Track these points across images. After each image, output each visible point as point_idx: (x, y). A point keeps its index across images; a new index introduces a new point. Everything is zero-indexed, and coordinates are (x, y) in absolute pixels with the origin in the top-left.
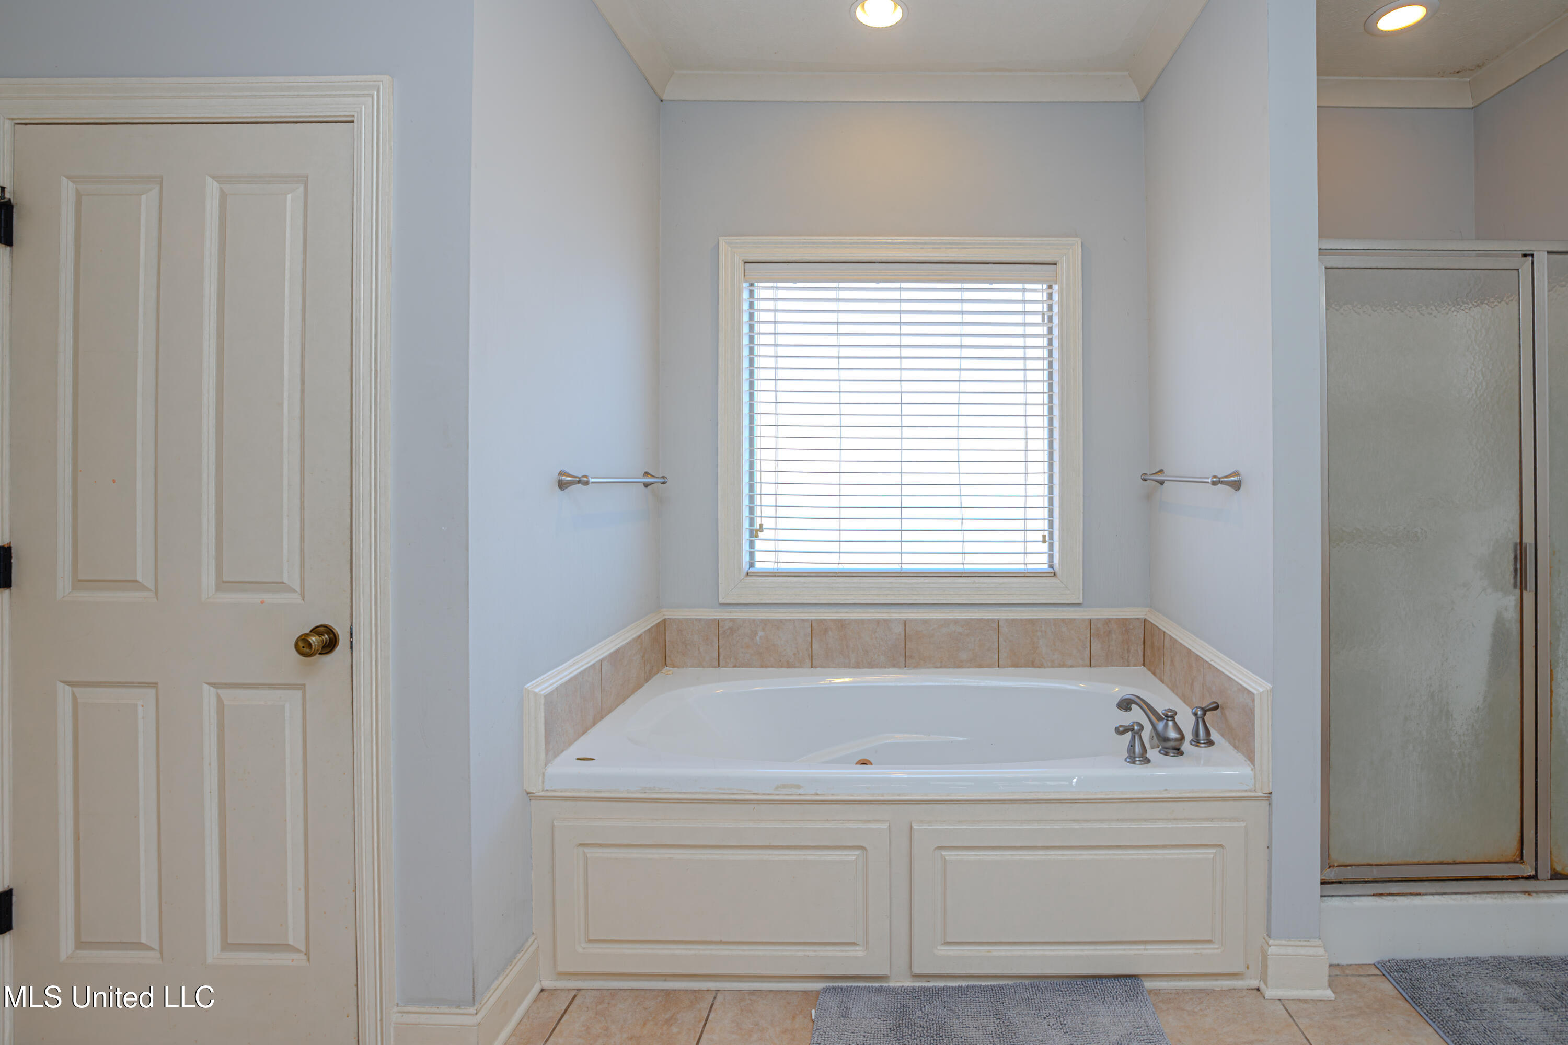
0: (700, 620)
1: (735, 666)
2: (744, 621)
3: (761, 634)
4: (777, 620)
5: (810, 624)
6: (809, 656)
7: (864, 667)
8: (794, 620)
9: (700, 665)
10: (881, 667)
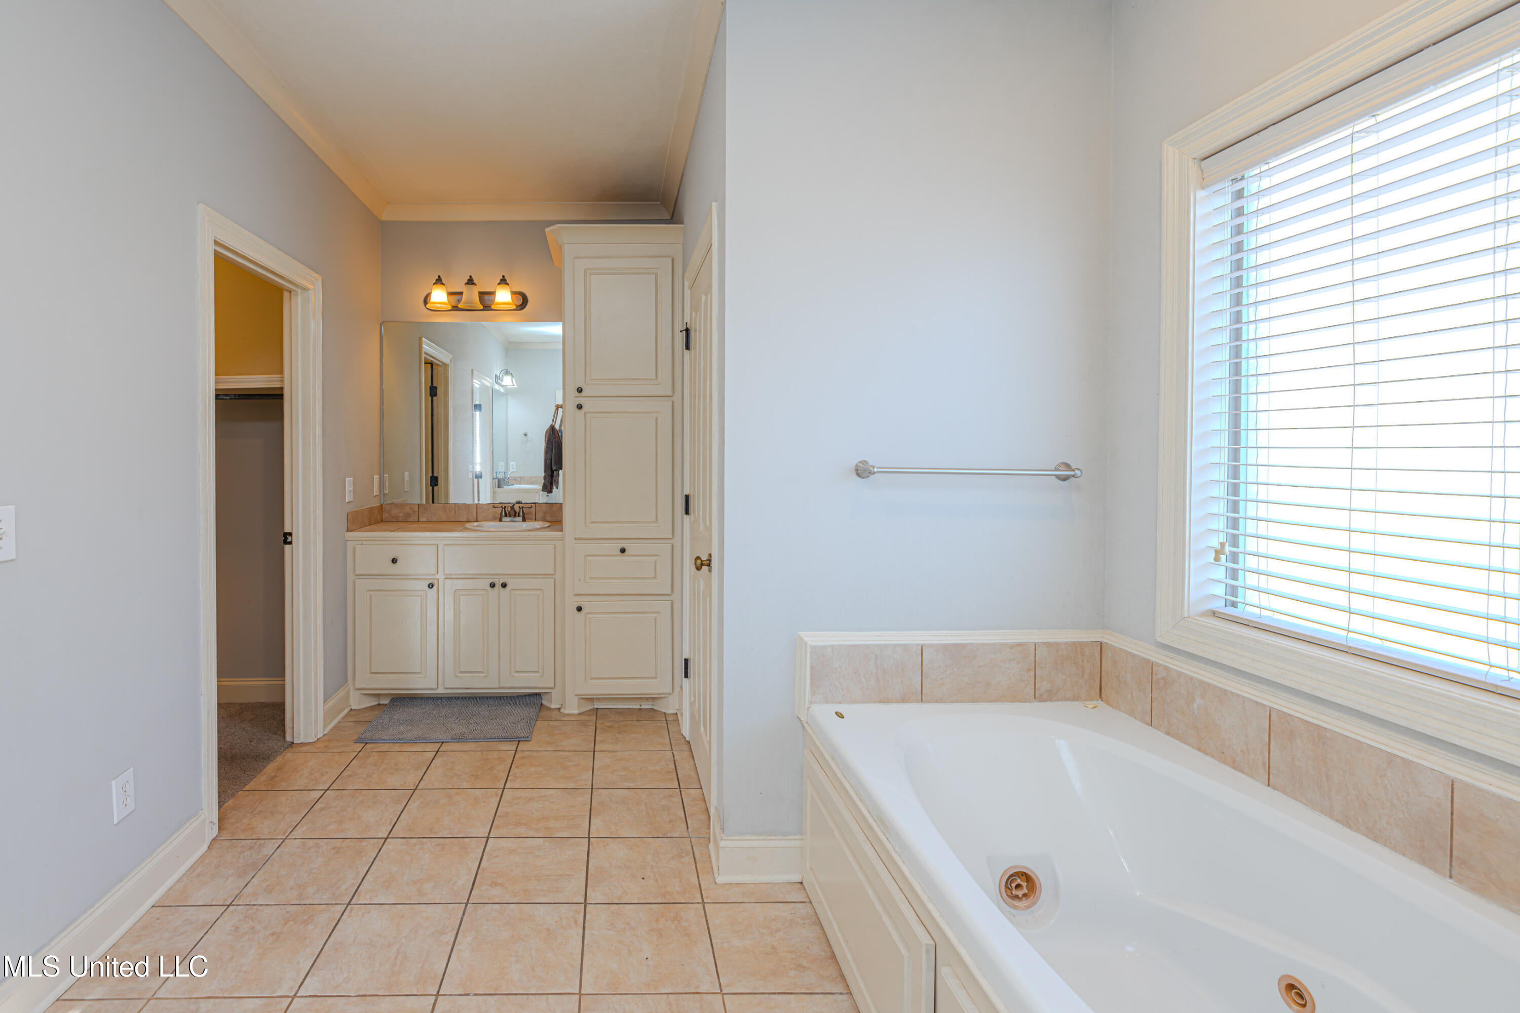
0: (1134, 655)
1: (1168, 733)
2: (1180, 674)
3: (1199, 701)
4: (1221, 689)
5: (1268, 714)
6: (1264, 764)
7: (1358, 830)
8: (1244, 698)
9: (1131, 713)
10: (1394, 849)
